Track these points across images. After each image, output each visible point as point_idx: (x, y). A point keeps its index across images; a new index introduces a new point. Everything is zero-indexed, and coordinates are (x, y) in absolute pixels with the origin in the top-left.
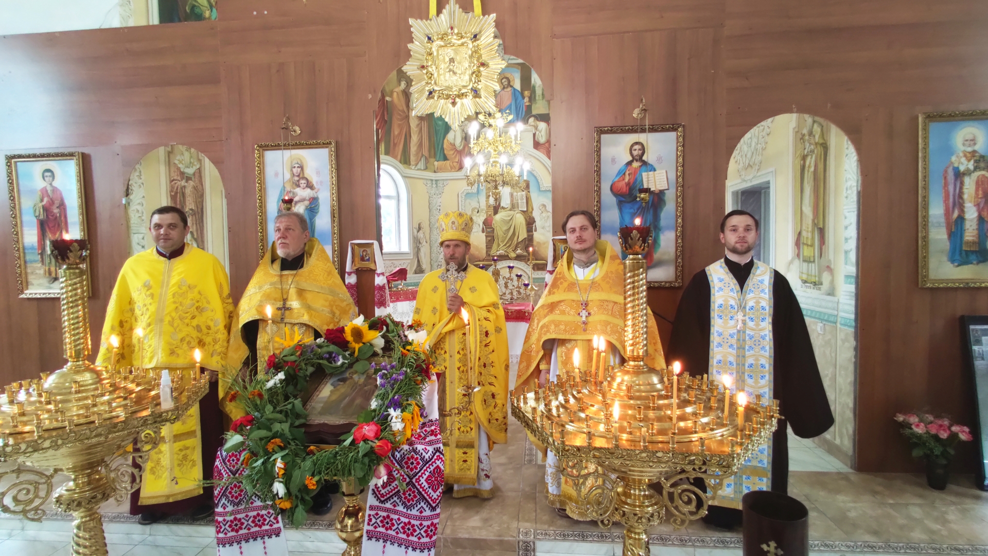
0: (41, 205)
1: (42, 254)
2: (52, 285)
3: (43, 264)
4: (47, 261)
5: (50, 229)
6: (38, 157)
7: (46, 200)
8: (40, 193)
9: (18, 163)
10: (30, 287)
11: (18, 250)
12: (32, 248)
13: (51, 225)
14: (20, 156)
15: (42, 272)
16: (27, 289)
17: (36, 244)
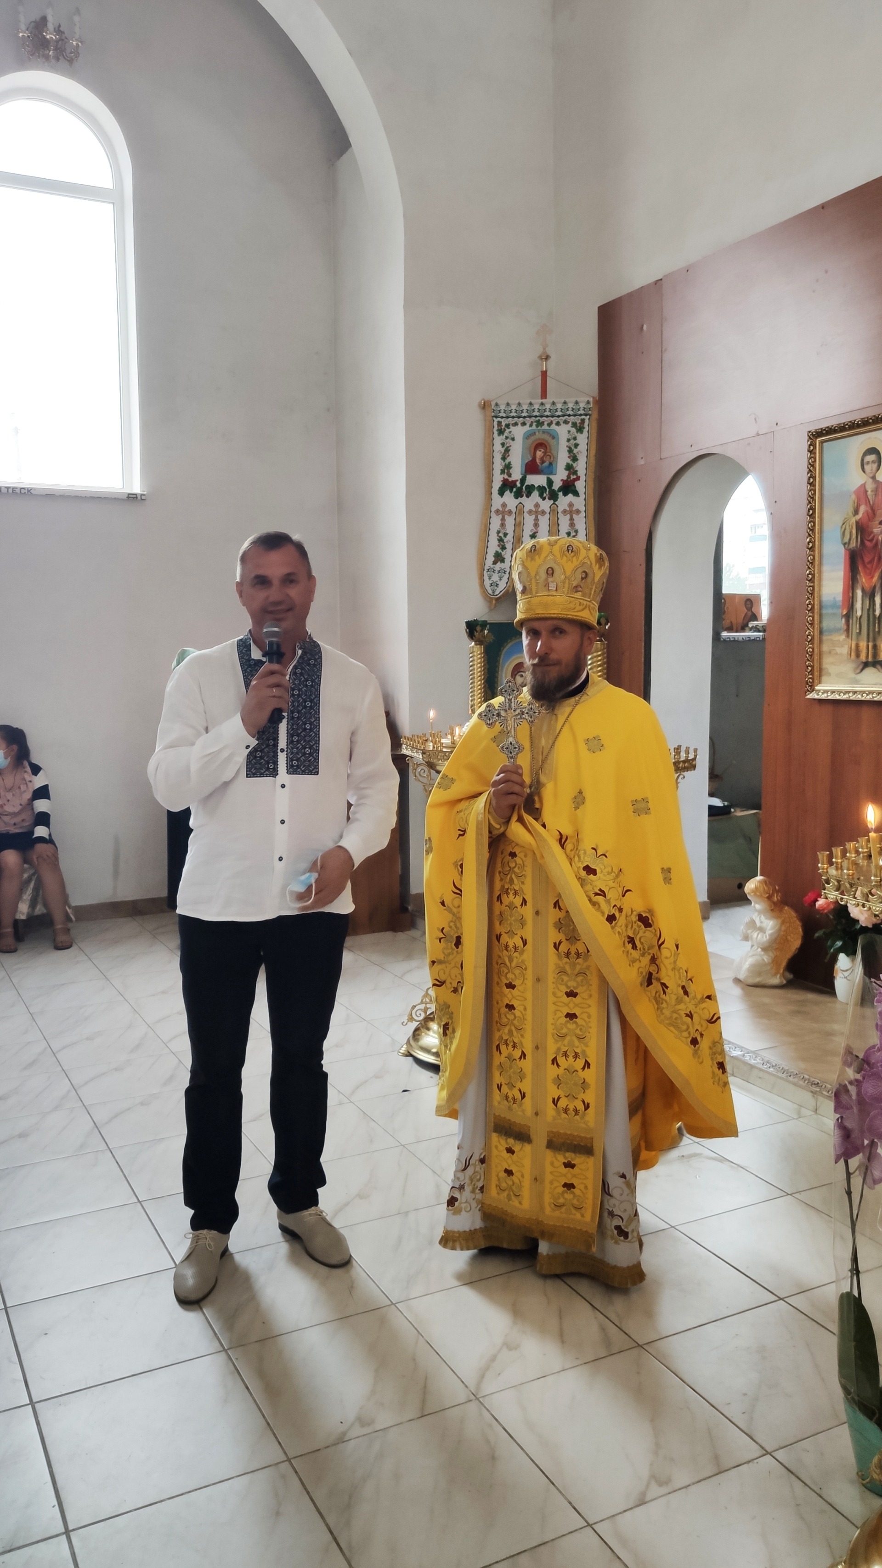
0: (853, 520)
1: (848, 617)
2: (859, 677)
3: (848, 636)
4: (855, 629)
5: (865, 566)
6: (859, 426)
7: (862, 509)
8: (854, 497)
9: (825, 444)
10: (824, 678)
11: (812, 610)
12: (834, 605)
13: (867, 560)
14: (830, 431)
15: (845, 650)
16: (820, 683)
17: (840, 598)
